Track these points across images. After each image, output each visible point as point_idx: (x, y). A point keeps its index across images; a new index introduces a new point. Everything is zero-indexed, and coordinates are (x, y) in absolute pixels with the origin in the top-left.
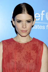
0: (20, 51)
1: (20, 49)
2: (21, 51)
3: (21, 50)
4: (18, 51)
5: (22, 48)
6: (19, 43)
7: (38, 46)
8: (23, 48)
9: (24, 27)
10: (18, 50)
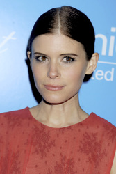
0: (42, 151)
1: (42, 143)
2: (45, 150)
3: (45, 147)
4: (36, 151)
5: (49, 142)
6: (43, 126)
7: (101, 141)
8: (53, 143)
9: (53, 74)
10: (37, 146)
